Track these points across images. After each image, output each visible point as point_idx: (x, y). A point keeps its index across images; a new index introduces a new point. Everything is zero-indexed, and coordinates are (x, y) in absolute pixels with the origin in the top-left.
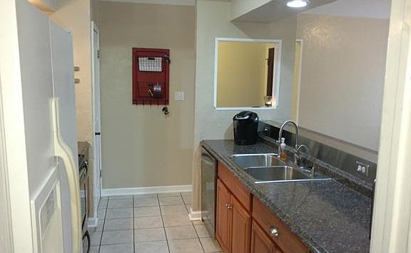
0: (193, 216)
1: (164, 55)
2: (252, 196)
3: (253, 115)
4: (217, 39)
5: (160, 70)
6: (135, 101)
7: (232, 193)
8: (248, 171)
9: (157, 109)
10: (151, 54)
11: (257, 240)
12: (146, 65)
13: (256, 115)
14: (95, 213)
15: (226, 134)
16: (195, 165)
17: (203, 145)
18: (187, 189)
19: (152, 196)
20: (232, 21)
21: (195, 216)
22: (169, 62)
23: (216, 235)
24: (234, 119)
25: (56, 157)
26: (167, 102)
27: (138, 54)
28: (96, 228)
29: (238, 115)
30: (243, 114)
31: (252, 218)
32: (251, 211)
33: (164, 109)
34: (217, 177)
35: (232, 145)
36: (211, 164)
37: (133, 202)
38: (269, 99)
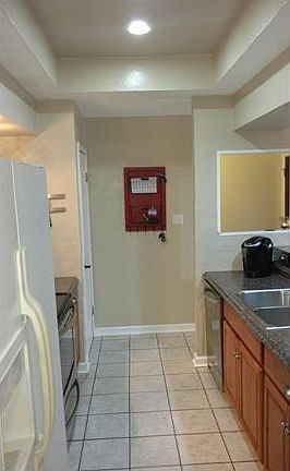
0: (198, 362)
1: (159, 174)
2: (263, 346)
3: (266, 241)
4: (219, 153)
5: (155, 191)
6: (129, 228)
7: (240, 339)
8: (259, 313)
9: (153, 235)
10: (144, 173)
11: (270, 400)
12: (139, 187)
13: (270, 241)
14: (87, 358)
15: (234, 264)
16: (198, 302)
17: (206, 277)
18: (190, 328)
19: (151, 337)
20: (236, 131)
21: (200, 362)
22: (165, 181)
23: (224, 387)
24: (243, 246)
25: (23, 316)
26: (163, 227)
27: (130, 174)
28: (87, 374)
29: (247, 242)
30: (253, 240)
31: (264, 372)
32: (263, 363)
33: (160, 236)
34: (223, 319)
35: (241, 278)
36: (215, 302)
37: (129, 343)
38: (286, 220)
